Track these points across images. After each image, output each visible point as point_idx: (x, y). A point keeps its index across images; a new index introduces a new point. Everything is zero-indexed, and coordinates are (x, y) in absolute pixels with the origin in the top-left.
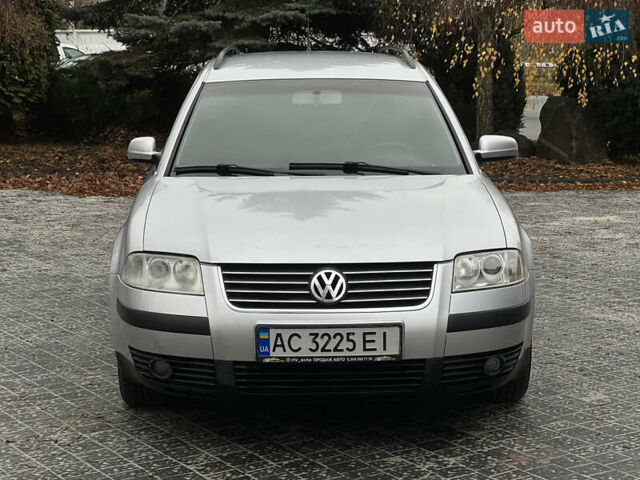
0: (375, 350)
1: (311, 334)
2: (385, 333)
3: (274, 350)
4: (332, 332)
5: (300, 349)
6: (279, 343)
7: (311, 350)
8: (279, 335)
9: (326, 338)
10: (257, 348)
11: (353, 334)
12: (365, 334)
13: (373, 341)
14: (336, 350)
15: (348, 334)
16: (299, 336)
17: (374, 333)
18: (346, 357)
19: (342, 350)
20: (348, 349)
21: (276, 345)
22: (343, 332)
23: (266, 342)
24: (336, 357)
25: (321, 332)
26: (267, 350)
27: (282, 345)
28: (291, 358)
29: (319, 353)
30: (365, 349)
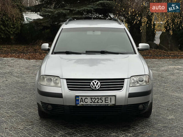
0: (108, 102)
1: (90, 98)
2: (111, 98)
3: (80, 102)
4: (96, 98)
5: (87, 102)
6: (82, 100)
7: (90, 102)
8: (82, 98)
9: (95, 99)
10: (76, 102)
11: (102, 98)
12: (105, 98)
13: (108, 100)
14: (97, 102)
15: (101, 98)
16: (87, 99)
17: (108, 98)
18: (100, 104)
19: (99, 103)
20: (101, 102)
21: (81, 101)
22: (100, 97)
23: (78, 100)
24: (97, 104)
25: (93, 97)
26: (78, 102)
27: (83, 101)
28: (85, 104)
29: (93, 103)
30: (105, 102)
